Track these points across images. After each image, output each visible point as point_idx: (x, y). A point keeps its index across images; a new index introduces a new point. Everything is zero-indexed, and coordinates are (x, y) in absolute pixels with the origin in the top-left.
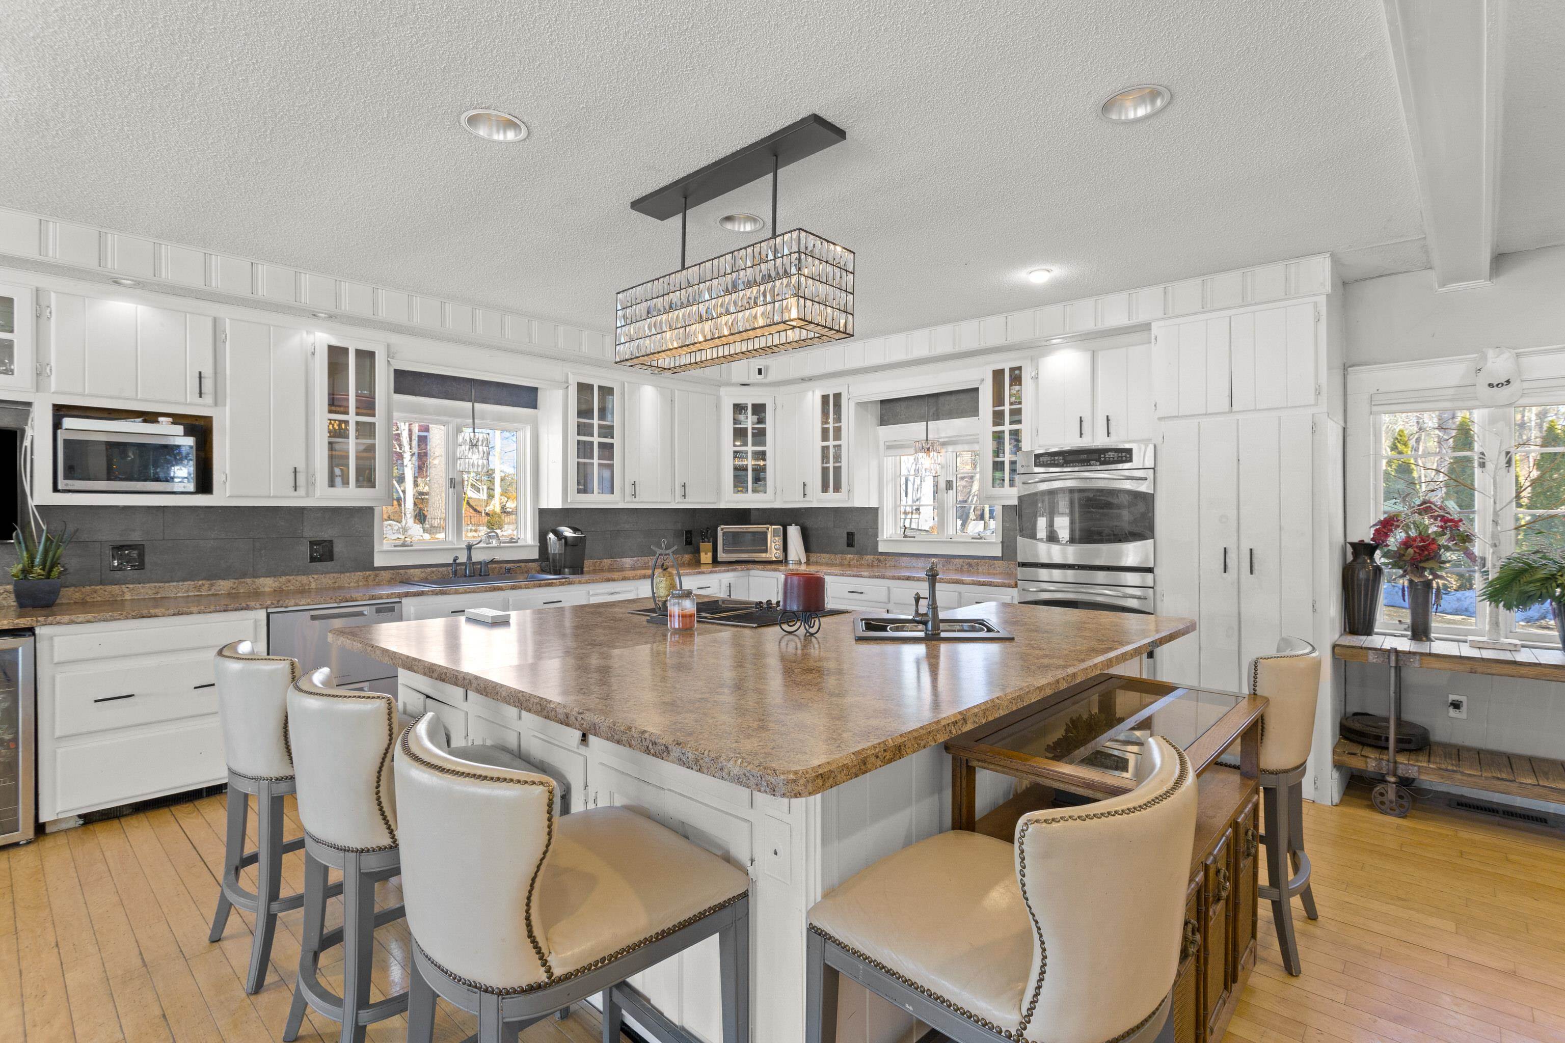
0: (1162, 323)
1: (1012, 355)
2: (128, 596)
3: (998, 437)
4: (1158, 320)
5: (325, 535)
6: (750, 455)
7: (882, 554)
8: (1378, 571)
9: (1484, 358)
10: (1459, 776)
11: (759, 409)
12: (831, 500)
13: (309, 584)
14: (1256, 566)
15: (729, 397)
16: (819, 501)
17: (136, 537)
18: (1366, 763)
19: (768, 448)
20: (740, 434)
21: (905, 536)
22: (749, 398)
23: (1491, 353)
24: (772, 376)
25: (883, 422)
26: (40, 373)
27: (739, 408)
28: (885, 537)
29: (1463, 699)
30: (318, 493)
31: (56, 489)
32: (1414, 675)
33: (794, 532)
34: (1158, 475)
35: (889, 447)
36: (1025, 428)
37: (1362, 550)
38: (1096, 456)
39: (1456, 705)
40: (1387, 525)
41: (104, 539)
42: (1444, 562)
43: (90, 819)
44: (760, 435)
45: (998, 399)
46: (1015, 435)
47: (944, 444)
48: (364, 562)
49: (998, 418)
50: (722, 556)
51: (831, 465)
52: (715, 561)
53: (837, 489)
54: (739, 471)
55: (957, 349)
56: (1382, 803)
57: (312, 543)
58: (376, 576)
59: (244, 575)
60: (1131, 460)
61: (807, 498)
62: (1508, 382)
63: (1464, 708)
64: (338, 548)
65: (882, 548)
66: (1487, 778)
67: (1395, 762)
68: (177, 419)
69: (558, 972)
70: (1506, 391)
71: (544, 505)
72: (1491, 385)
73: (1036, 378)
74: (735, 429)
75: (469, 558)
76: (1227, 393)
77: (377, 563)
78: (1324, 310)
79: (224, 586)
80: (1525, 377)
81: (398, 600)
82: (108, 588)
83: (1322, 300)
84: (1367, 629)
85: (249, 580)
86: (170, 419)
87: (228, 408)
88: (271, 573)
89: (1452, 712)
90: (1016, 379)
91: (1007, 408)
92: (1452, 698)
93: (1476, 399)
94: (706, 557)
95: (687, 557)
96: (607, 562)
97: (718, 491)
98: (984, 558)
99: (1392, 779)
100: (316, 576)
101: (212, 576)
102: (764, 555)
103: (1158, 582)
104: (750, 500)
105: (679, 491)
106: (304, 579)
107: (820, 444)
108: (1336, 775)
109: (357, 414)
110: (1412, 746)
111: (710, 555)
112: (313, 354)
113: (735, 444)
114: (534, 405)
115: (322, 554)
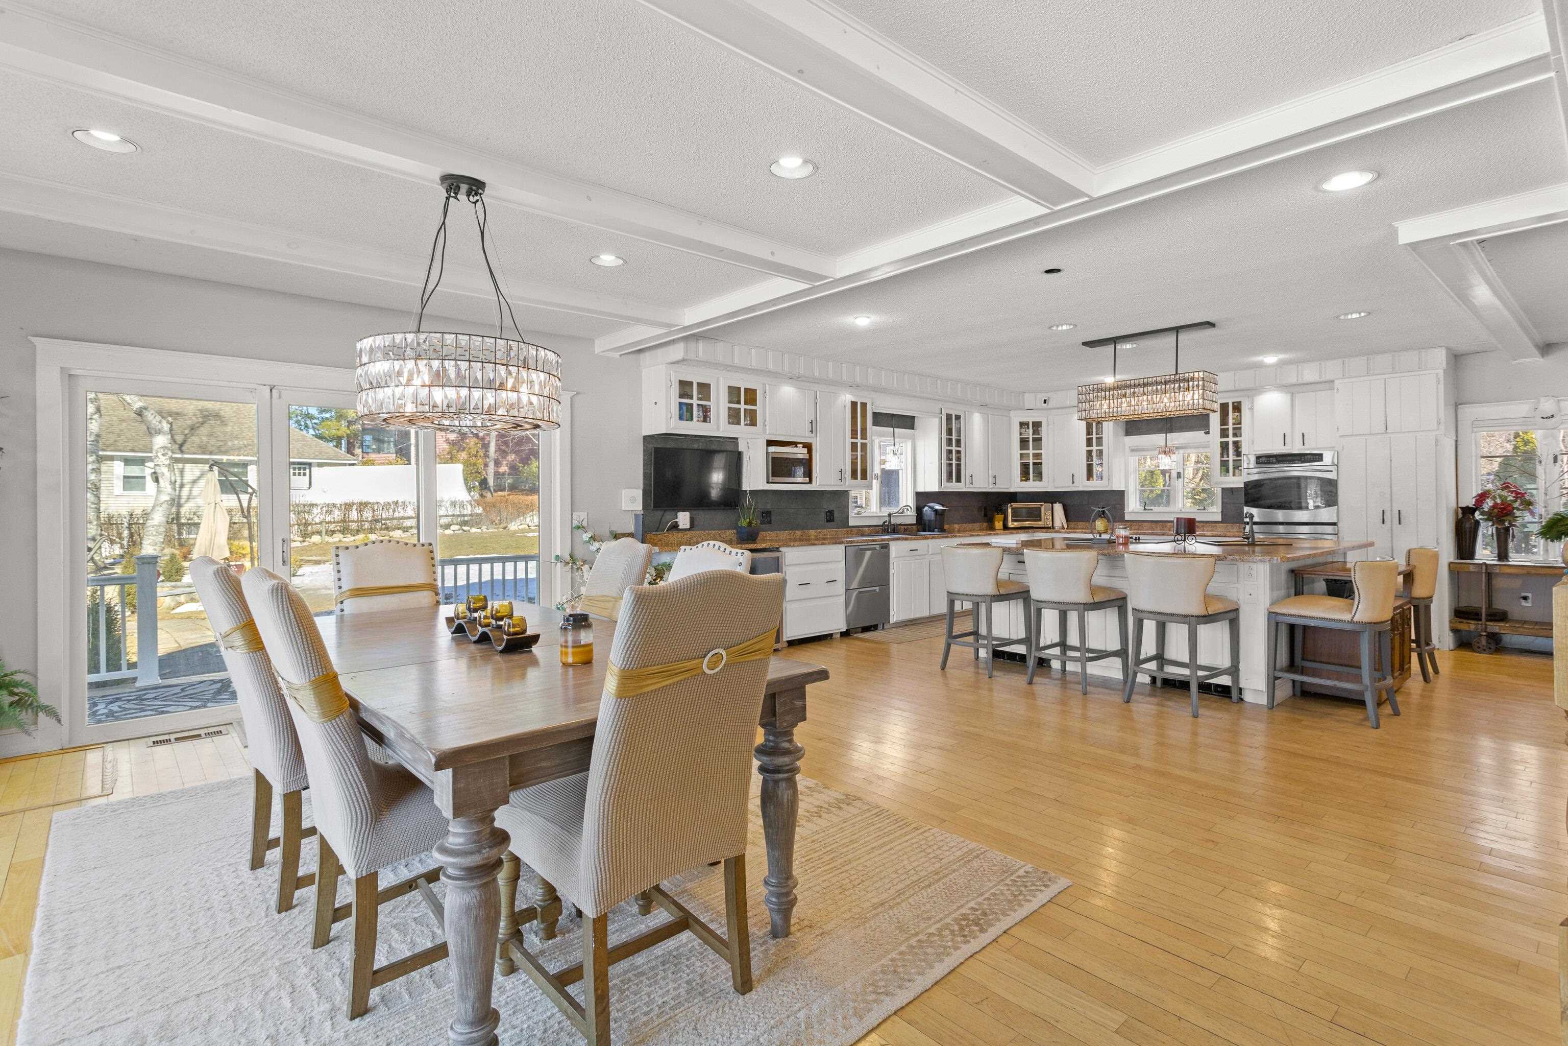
0: (1341, 381)
1: (1235, 394)
3: (1224, 445)
4: (1339, 378)
5: (833, 507)
6: (1031, 455)
7: (1128, 521)
8: (1477, 523)
9: (1538, 402)
10: (1521, 630)
11: (1037, 425)
12: (1094, 485)
13: (826, 535)
14: (1402, 520)
15: (1017, 417)
16: (1084, 486)
17: (769, 507)
18: (1469, 627)
19: (1044, 451)
20: (1024, 443)
21: (1145, 509)
22: (1030, 418)
23: (1542, 400)
24: (1051, 404)
25: (1128, 433)
26: (764, 424)
27: (1022, 424)
28: (1130, 510)
29: (1530, 595)
30: (847, 484)
31: (767, 482)
32: (1498, 583)
33: (1058, 507)
34: (1339, 469)
35: (1133, 450)
36: (1244, 440)
37: (1468, 511)
38: (1299, 457)
39: (1525, 598)
40: (1482, 497)
42: (1517, 517)
43: (793, 643)
44: (1038, 441)
45: (1224, 421)
46: (1237, 445)
47: (1177, 448)
48: (845, 523)
49: (1224, 433)
50: (1011, 524)
51: (1094, 463)
52: (1005, 527)
53: (1098, 478)
54: (1025, 468)
56: (1479, 647)
57: (827, 512)
58: (851, 531)
59: (805, 528)
60: (1322, 460)
61: (1073, 485)
62: (1553, 416)
63: (1530, 600)
64: (836, 515)
65: (1126, 517)
66: (1537, 629)
67: (1486, 625)
68: (805, 445)
69: (1210, 613)
70: (1553, 420)
71: (921, 489)
72: (1543, 418)
73: (1252, 409)
74: (1021, 439)
75: (890, 521)
76: (1384, 422)
77: (850, 523)
78: (1442, 378)
83: (1441, 371)
84: (1471, 555)
85: (808, 531)
86: (802, 445)
87: (818, 438)
89: (1524, 603)
90: (1237, 408)
91: (1231, 426)
92: (1524, 594)
93: (1535, 425)
94: (999, 525)
95: (985, 524)
96: (956, 527)
97: (1009, 481)
98: (1207, 522)
99: (1484, 634)
100: (828, 531)
101: (793, 528)
102: (1040, 523)
103: (1340, 532)
104: (1032, 486)
105: (992, 480)
106: (825, 531)
107: (1085, 448)
108: (1451, 634)
109: (861, 438)
110: (1497, 618)
111: (1001, 523)
112: (847, 406)
113: (1021, 449)
114: (912, 427)
115: (830, 517)
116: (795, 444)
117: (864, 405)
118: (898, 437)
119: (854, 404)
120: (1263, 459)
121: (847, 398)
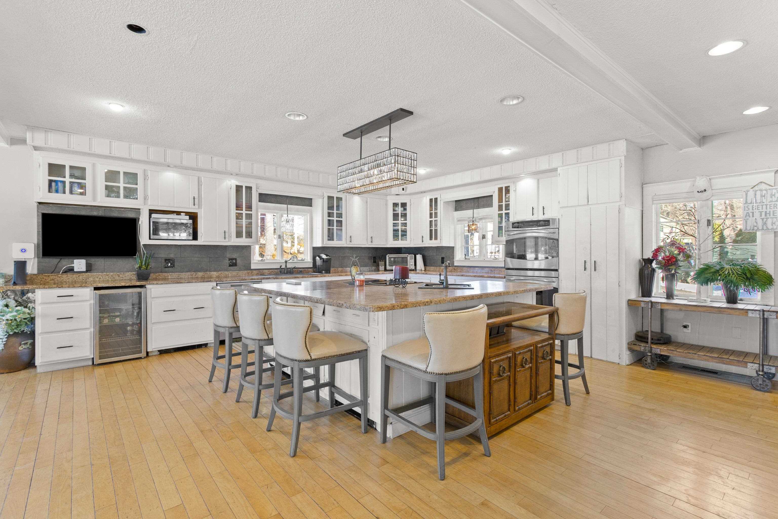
0: (562, 168)
1: (506, 181)
2: (170, 277)
3: (500, 216)
4: (559, 167)
5: (234, 256)
6: (400, 224)
7: (456, 266)
8: (653, 270)
9: (695, 181)
10: (675, 352)
11: (404, 205)
12: (433, 243)
13: (229, 275)
14: (597, 268)
15: (391, 200)
16: (429, 244)
17: (172, 256)
18: (640, 348)
19: (408, 222)
20: (395, 216)
21: (466, 259)
22: (399, 200)
23: (698, 178)
24: (408, 191)
25: (456, 210)
26: (145, 198)
27: (395, 205)
28: (457, 259)
29: (689, 324)
30: (232, 241)
31: (150, 239)
32: (669, 315)
33: (419, 258)
34: (560, 231)
35: (459, 221)
36: (511, 211)
37: (648, 261)
38: (536, 223)
39: (685, 327)
40: (657, 251)
41: (163, 256)
42: (680, 266)
43: (162, 352)
44: (404, 216)
45: (500, 200)
46: (507, 214)
47: (481, 219)
48: (247, 267)
49: (500, 208)
50: (388, 268)
51: (433, 228)
52: (386, 270)
53: (436, 238)
54: (395, 231)
55: (483, 179)
56: (646, 364)
57: (229, 259)
58: (252, 272)
59: (207, 271)
60: (549, 225)
61: (423, 243)
62: (705, 190)
63: (690, 328)
64: (238, 261)
65: (456, 264)
66: (686, 353)
67: (651, 347)
68: (187, 213)
69: (313, 357)
70: (705, 194)
71: (315, 246)
72: (698, 192)
73: (515, 191)
74: (393, 213)
75: (286, 266)
76: (586, 197)
77: (253, 267)
78: (623, 162)
79: (200, 274)
80: (713, 188)
81: (260, 280)
82: (164, 274)
83: (623, 158)
84: (649, 295)
85: (208, 273)
86: (185, 214)
87: (203, 209)
88: (215, 271)
89: (685, 330)
90: (508, 191)
91: (504, 203)
92: (685, 324)
93: (694, 197)
94: (382, 268)
95: (374, 268)
96: (340, 269)
97: (386, 240)
98: (497, 267)
99: (650, 354)
100: (231, 272)
101: (196, 271)
103: (560, 276)
104: (400, 244)
105: (369, 240)
106: (227, 273)
107: (429, 219)
108: (628, 353)
109: (246, 210)
110: (661, 342)
111: (383, 267)
112: (231, 188)
113: (394, 220)
114: (311, 205)
115: (233, 264)
116: (178, 213)
117: (249, 189)
118: (290, 211)
119: (239, 188)
120: (516, 225)
121: (233, 182)
